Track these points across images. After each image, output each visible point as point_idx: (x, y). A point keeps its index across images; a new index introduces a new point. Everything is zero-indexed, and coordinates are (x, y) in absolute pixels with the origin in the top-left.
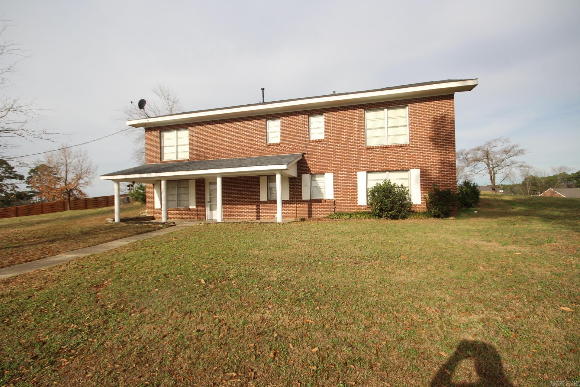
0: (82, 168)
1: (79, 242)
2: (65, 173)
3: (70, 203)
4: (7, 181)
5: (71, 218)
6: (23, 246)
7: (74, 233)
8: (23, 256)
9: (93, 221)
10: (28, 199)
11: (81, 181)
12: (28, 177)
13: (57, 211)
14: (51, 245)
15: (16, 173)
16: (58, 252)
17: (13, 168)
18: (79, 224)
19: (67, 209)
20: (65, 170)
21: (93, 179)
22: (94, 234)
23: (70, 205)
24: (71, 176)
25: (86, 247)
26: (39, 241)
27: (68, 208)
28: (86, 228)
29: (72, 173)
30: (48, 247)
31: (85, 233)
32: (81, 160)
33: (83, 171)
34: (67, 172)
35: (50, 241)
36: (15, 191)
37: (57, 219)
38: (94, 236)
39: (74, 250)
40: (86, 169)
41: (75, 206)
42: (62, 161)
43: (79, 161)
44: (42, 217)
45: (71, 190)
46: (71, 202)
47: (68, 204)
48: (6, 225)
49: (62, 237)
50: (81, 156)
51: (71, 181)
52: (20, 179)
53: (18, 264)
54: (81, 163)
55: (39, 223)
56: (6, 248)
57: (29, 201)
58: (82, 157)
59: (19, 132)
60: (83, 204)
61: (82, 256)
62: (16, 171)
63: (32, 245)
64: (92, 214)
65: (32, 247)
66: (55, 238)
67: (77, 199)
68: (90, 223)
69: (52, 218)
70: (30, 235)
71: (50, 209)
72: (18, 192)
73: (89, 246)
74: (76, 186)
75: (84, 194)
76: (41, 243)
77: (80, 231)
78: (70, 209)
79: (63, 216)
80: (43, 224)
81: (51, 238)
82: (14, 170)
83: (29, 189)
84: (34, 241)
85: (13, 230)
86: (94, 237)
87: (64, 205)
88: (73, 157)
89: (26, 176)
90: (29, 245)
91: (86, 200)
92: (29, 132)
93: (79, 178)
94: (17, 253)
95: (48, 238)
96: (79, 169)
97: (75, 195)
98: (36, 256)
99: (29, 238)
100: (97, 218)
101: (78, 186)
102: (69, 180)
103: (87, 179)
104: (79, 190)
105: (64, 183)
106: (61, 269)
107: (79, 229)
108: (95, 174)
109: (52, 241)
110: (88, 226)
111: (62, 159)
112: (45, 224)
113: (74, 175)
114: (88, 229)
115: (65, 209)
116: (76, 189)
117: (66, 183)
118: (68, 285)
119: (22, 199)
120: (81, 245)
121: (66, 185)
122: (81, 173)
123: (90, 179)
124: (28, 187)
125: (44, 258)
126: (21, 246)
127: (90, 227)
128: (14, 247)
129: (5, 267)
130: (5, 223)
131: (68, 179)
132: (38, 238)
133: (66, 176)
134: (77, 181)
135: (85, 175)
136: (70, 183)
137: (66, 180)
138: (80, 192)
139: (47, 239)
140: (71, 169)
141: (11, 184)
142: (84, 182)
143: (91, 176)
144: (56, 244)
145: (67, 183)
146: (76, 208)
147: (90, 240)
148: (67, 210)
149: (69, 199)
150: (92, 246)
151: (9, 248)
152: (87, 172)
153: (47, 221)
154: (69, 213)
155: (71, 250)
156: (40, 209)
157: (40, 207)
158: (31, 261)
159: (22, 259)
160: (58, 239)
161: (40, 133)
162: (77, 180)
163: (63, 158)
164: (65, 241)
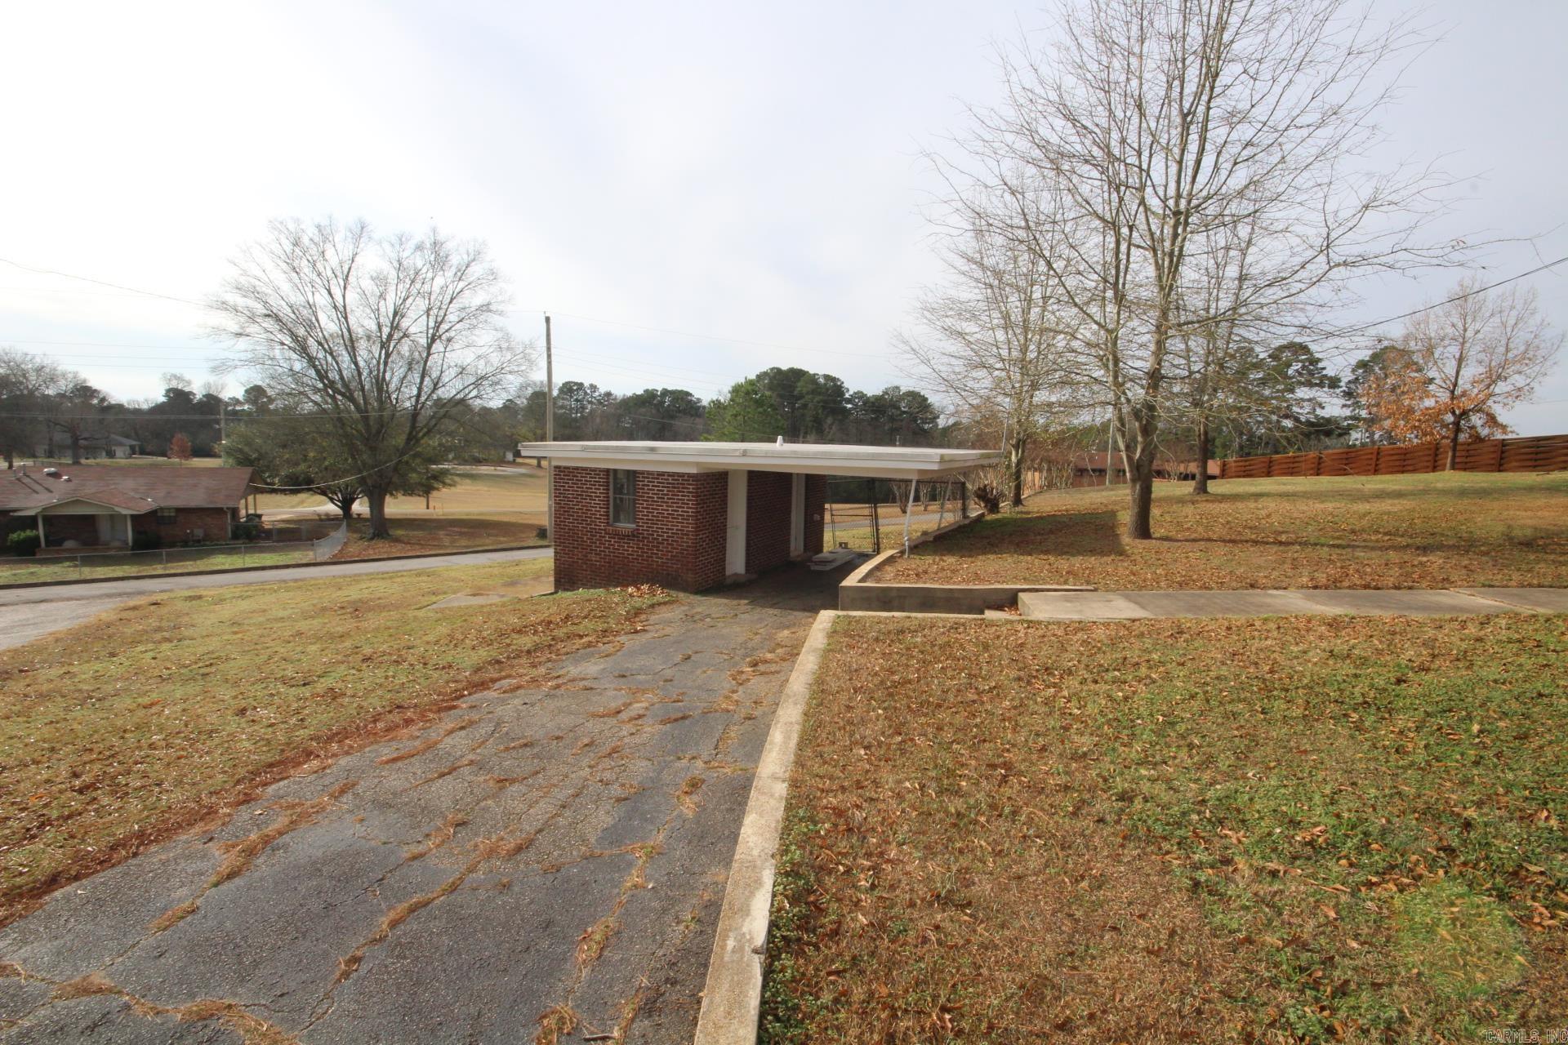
0: (1511, 346)
1: (1507, 566)
2: (1454, 363)
3: (1454, 450)
4: (1303, 393)
5: (1463, 493)
6: (1354, 547)
7: (1486, 538)
8: (1358, 571)
9: (1540, 508)
10: (1340, 435)
11: (1501, 387)
12: (1350, 382)
13: (1414, 471)
14: (1425, 559)
15: (1324, 372)
16: (1446, 583)
17: (1319, 360)
18: (1495, 512)
19: (1445, 465)
20: (1457, 356)
21: (1541, 379)
22: (1553, 552)
23: (1454, 457)
24: (1470, 372)
25: (1530, 585)
26: (1390, 543)
27: (1448, 465)
28: (1522, 527)
29: (1476, 364)
30: (1416, 563)
31: (1521, 544)
32: (1512, 322)
33: (1510, 355)
34: (1460, 360)
35: (1418, 548)
36: (1316, 416)
37: (1426, 492)
38: (1552, 557)
39: (1493, 586)
40: (1522, 348)
41: (1468, 460)
42: (1450, 330)
43: (1504, 325)
44: (1382, 482)
45: (1465, 413)
46: (1458, 448)
47: (1450, 454)
48: (1305, 492)
49: (1451, 543)
50: (1512, 308)
51: (1468, 386)
52: (1330, 387)
53: (1349, 587)
54: (1509, 329)
55: (1380, 495)
56: (1316, 544)
57: (1342, 440)
58: (1514, 313)
59: (1389, 259)
60: (1492, 456)
61: (1526, 610)
62: (1324, 368)
63: (1373, 549)
64: (1531, 489)
65: (1374, 554)
66: (1431, 541)
67: (1478, 439)
68: (1529, 513)
69: (1410, 488)
70: (1364, 522)
71: (1397, 463)
72: (1323, 418)
73: (1539, 586)
74: (1484, 402)
75: (1504, 427)
76: (1395, 548)
77: (1503, 534)
78: (1453, 468)
79: (1440, 485)
80: (1390, 501)
81: (1418, 541)
82: (1320, 365)
83: (1347, 412)
84: (1377, 541)
85: (1322, 506)
86: (1553, 561)
87: (1436, 455)
88: (1488, 314)
89: (1346, 376)
90: (1366, 547)
91: (1504, 446)
92: (1419, 252)
93: (1494, 377)
94: (1344, 561)
95: (1411, 537)
96: (1502, 349)
97: (1473, 427)
98: (1391, 581)
99: (1363, 530)
100: (1553, 501)
101: (1490, 402)
102: (1464, 384)
103: (1519, 380)
104: (1488, 414)
105: (1448, 394)
106: (1466, 631)
107: (1501, 528)
108: (1548, 363)
109: (1425, 549)
110: (1530, 522)
111: (1453, 325)
112: (1396, 501)
113: (1482, 369)
114: (1529, 532)
115: (1435, 467)
116: (1480, 410)
117: (1452, 392)
118: (1503, 683)
119: (1328, 434)
120: (1516, 576)
121: (1452, 398)
122: (1506, 360)
123: (1528, 381)
124: (1344, 406)
125: (1410, 588)
126: (1349, 546)
127: (1536, 529)
128: (1333, 546)
129: (1321, 588)
130: (1299, 488)
131: (1460, 382)
132: (1386, 534)
133: (1458, 373)
134: (1488, 387)
135: (1517, 367)
136: (1464, 394)
137: (1455, 385)
138: (1492, 420)
139: (1410, 541)
140: (1473, 352)
141: (1310, 400)
142: (1509, 388)
143: (1537, 368)
144: (1436, 560)
145: (1458, 392)
146: (1468, 465)
147: (1541, 568)
148: (1444, 470)
149: (1455, 440)
150: (1551, 587)
151: (1323, 545)
152: (1526, 358)
153: (1399, 495)
154: (1449, 478)
155: (1484, 586)
156: (1373, 462)
157: (1374, 457)
158: (1379, 589)
159: (1356, 579)
160: (1440, 547)
161: (1447, 250)
162: (1487, 381)
163: (1455, 320)
164: (1462, 555)
